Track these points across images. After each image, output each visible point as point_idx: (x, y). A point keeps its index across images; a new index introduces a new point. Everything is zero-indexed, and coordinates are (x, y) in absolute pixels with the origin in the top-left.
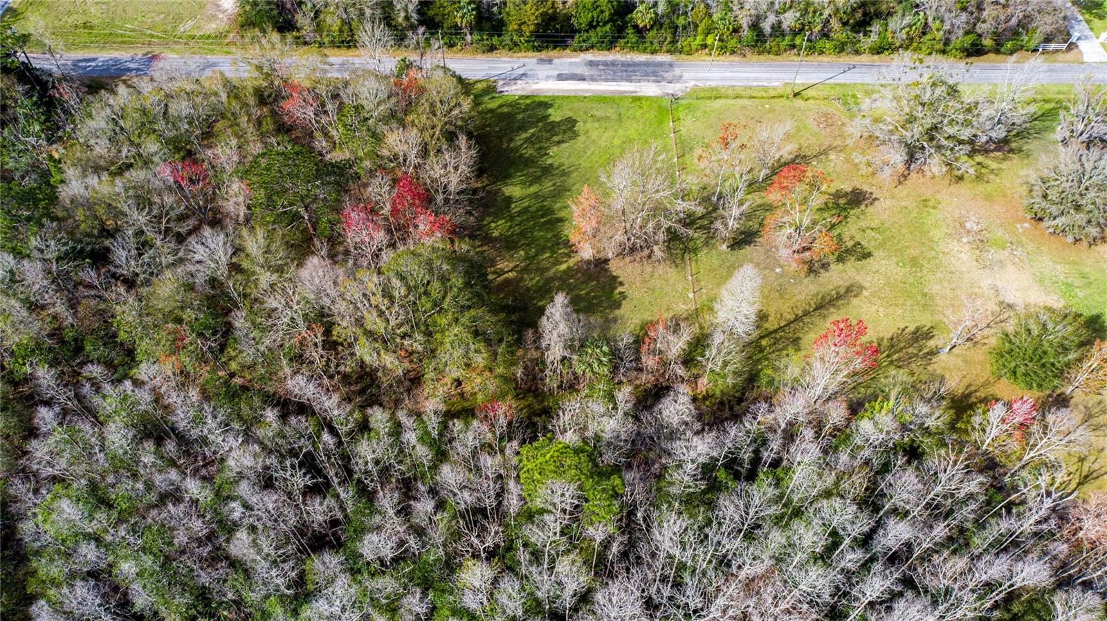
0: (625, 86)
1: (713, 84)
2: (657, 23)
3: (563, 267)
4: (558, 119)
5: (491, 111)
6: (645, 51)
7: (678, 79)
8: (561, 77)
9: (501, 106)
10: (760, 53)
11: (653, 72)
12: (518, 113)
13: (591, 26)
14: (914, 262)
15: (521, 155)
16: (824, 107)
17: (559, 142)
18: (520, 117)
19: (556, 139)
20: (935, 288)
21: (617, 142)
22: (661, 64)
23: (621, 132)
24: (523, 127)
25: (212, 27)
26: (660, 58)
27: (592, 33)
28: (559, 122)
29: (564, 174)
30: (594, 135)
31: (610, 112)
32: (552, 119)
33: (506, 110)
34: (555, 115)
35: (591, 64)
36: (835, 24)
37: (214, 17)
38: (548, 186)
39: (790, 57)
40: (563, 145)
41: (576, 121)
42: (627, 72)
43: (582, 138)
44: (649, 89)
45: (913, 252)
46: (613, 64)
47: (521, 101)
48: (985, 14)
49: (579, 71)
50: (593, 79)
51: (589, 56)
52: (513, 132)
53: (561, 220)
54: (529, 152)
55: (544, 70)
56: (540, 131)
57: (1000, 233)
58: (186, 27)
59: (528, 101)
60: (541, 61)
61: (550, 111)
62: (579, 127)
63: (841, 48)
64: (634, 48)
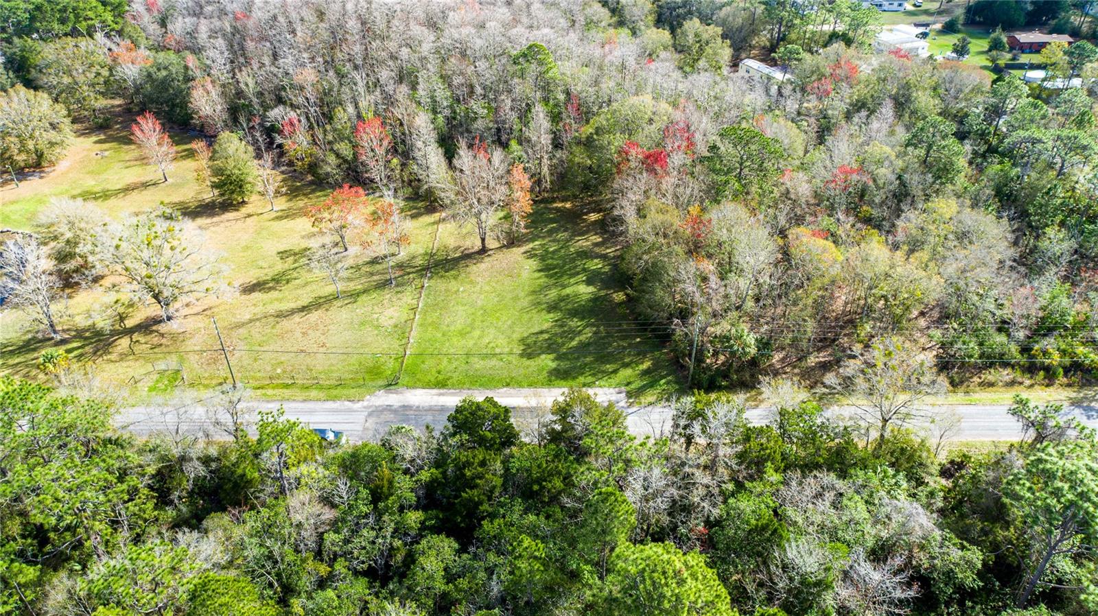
1: (330, 405)
3: (537, 243)
4: (543, 356)
5: (626, 365)
9: (615, 372)
12: (592, 362)
15: (582, 319)
17: (542, 332)
18: (588, 359)
19: (546, 336)
21: (477, 333)
23: (471, 343)
24: (583, 346)
28: (543, 353)
29: (535, 305)
30: (502, 341)
32: (552, 356)
33: (610, 367)
38: (553, 294)
40: (536, 329)
41: (522, 355)
43: (516, 336)
47: (590, 379)
52: (595, 343)
54: (575, 323)
56: (563, 344)
59: (581, 379)
61: (553, 365)
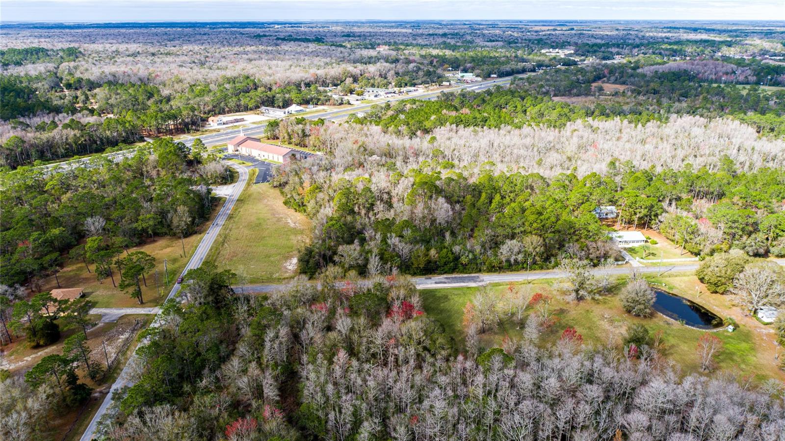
0: (462, 284)
1: (496, 282)
2: (470, 261)
4: (440, 296)
6: (467, 273)
7: (483, 281)
8: (436, 283)
10: (511, 271)
11: (473, 280)
13: (445, 264)
14: (589, 328)
16: (541, 286)
17: (443, 302)
20: (599, 335)
22: (474, 277)
25: (287, 275)
26: (473, 275)
27: (445, 267)
29: (449, 311)
30: (456, 299)
31: (459, 292)
32: (438, 296)
34: (438, 294)
35: (446, 278)
36: (537, 258)
37: (286, 272)
39: (523, 272)
40: (445, 303)
41: (448, 296)
42: (462, 280)
43: (452, 301)
44: (472, 285)
45: (588, 325)
46: (455, 278)
48: (591, 251)
49: (443, 280)
50: (449, 283)
51: (445, 276)
53: (452, 325)
55: (429, 281)
57: (617, 318)
58: (276, 275)
60: (426, 278)
61: (436, 293)
62: (450, 297)
63: (542, 268)
64: (462, 272)
